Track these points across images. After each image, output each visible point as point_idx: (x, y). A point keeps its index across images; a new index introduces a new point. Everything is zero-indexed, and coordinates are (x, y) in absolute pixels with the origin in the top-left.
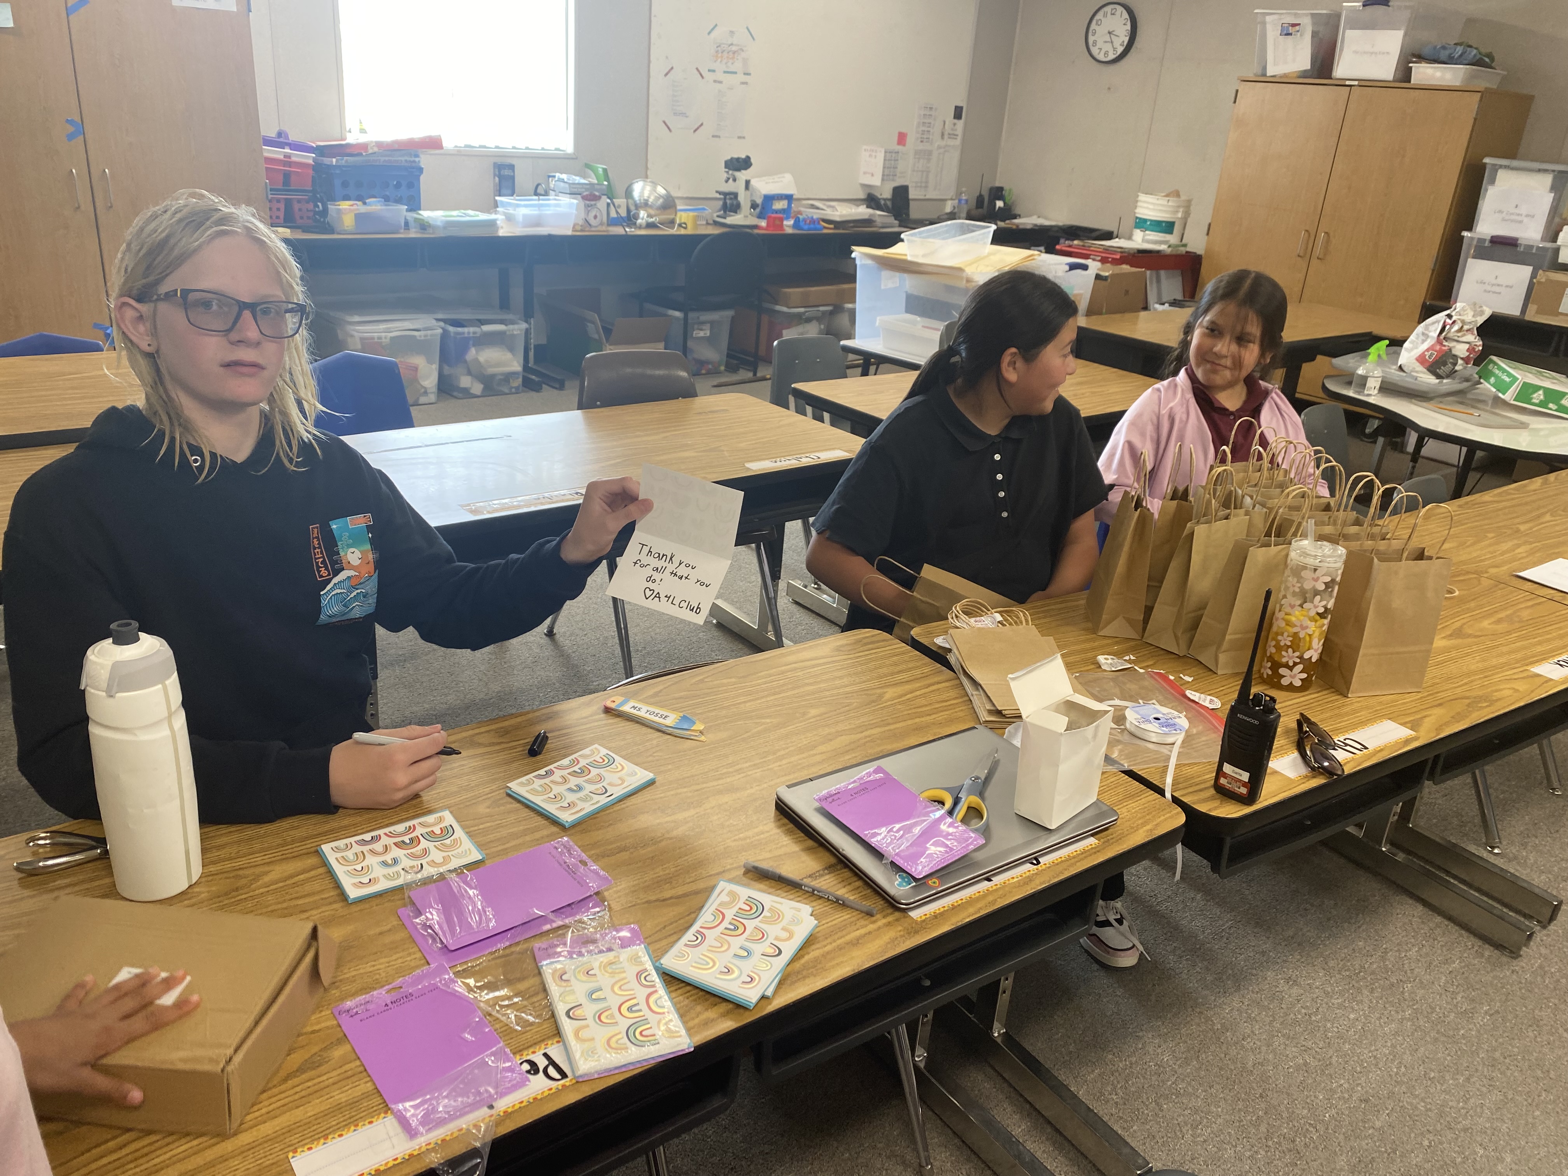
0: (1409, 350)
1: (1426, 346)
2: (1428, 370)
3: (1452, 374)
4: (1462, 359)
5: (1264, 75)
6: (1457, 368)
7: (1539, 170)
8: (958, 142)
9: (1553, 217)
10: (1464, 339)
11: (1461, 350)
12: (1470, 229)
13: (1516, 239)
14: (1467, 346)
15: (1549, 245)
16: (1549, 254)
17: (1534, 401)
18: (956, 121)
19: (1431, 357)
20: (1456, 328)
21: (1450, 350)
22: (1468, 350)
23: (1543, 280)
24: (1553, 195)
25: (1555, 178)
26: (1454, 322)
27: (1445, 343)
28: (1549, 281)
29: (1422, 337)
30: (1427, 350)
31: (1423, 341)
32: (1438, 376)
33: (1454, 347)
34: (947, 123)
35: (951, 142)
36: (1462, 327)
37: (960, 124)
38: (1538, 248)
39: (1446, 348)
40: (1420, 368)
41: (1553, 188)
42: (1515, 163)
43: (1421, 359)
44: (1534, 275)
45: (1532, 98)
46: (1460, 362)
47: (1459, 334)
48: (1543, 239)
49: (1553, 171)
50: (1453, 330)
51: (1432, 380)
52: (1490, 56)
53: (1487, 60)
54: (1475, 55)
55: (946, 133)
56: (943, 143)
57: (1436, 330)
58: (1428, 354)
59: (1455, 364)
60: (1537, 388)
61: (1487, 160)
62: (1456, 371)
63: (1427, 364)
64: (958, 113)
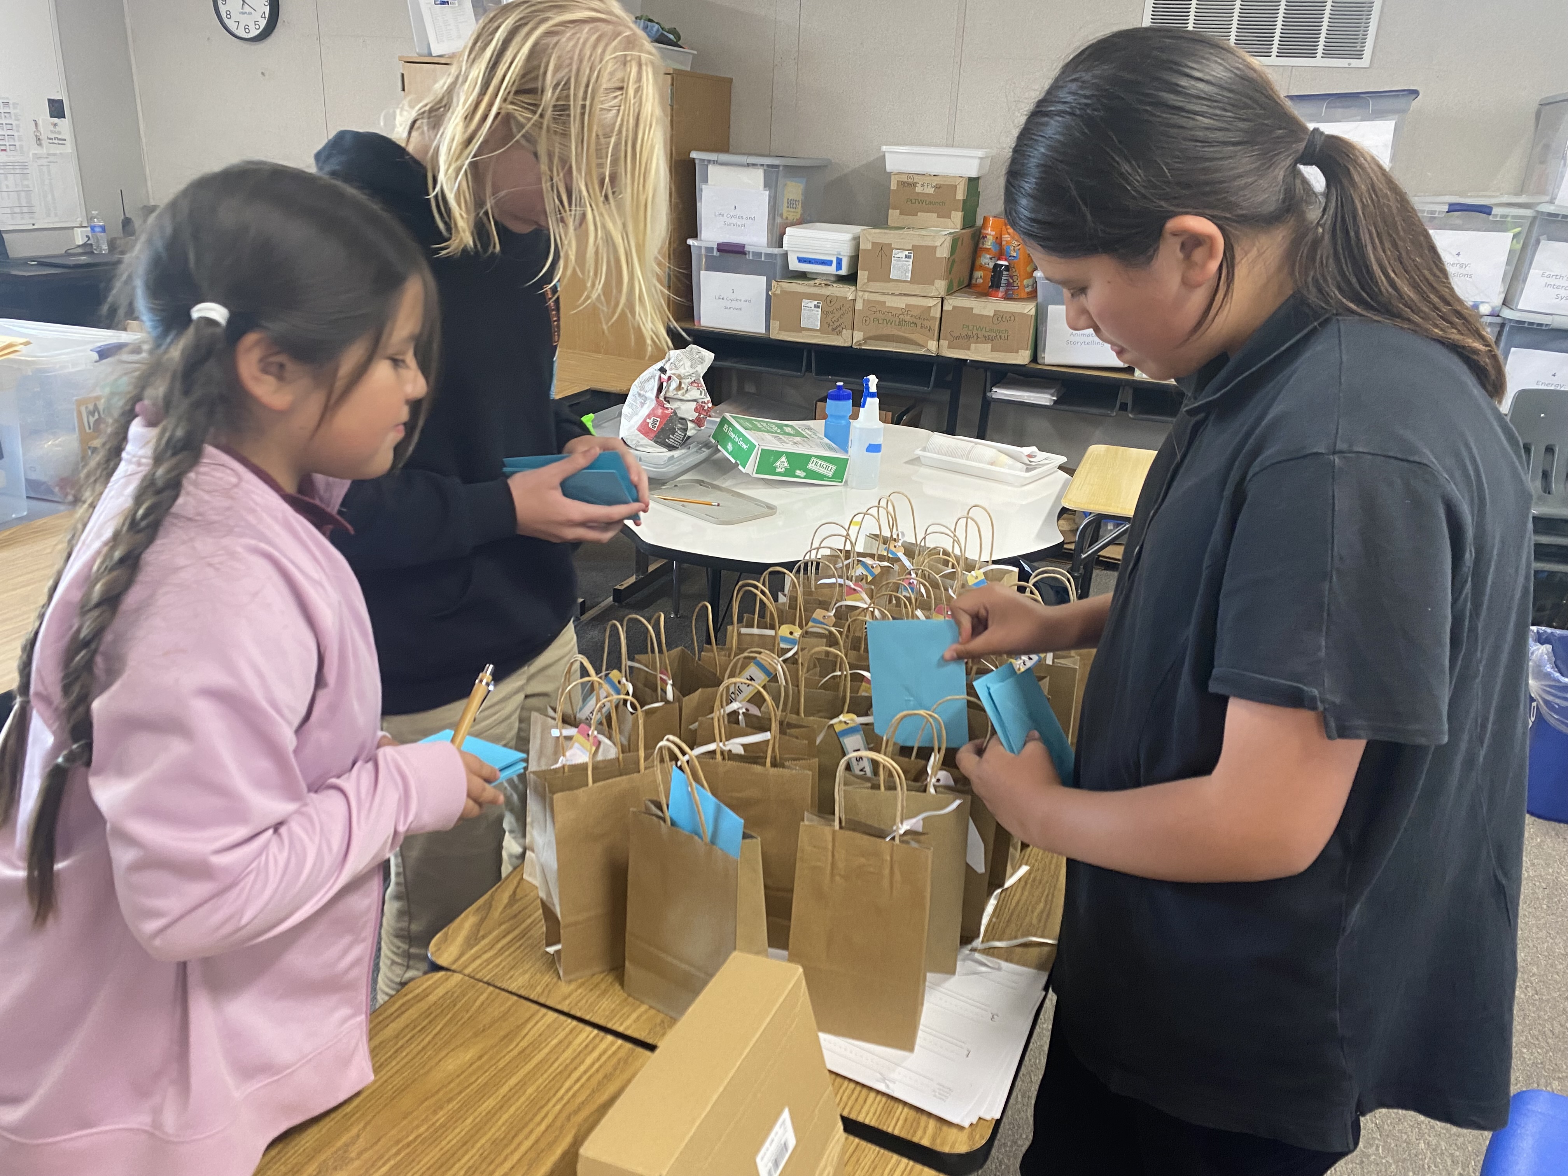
0: (629, 418)
1: (645, 411)
2: (656, 442)
3: (685, 441)
4: (692, 421)
5: (430, 55)
6: (689, 433)
7: (748, 165)
8: (69, 148)
9: (774, 218)
10: (688, 396)
11: (687, 411)
12: (695, 236)
13: (743, 246)
14: (694, 405)
15: (776, 251)
16: (779, 262)
17: (778, 470)
18: (56, 120)
19: (655, 424)
20: (674, 384)
21: (675, 413)
22: (696, 410)
23: (778, 292)
24: (768, 193)
25: (765, 172)
26: (669, 378)
27: (667, 405)
28: (784, 292)
29: (639, 400)
30: (649, 416)
31: (643, 404)
32: (671, 448)
33: (679, 408)
34: (40, 123)
35: (57, 150)
36: (680, 383)
37: (64, 124)
38: (767, 255)
39: (670, 411)
40: (646, 441)
41: (767, 185)
42: (723, 157)
43: (644, 429)
44: (769, 287)
45: (730, 81)
46: (690, 425)
47: (680, 393)
48: (770, 245)
49: (762, 165)
50: (671, 388)
51: (663, 453)
52: (673, 31)
53: (671, 37)
54: (658, 30)
55: (43, 137)
56: (43, 151)
57: (652, 389)
58: (650, 421)
59: (685, 430)
60: (779, 455)
61: (694, 155)
62: (689, 437)
63: (653, 435)
64: (57, 109)
